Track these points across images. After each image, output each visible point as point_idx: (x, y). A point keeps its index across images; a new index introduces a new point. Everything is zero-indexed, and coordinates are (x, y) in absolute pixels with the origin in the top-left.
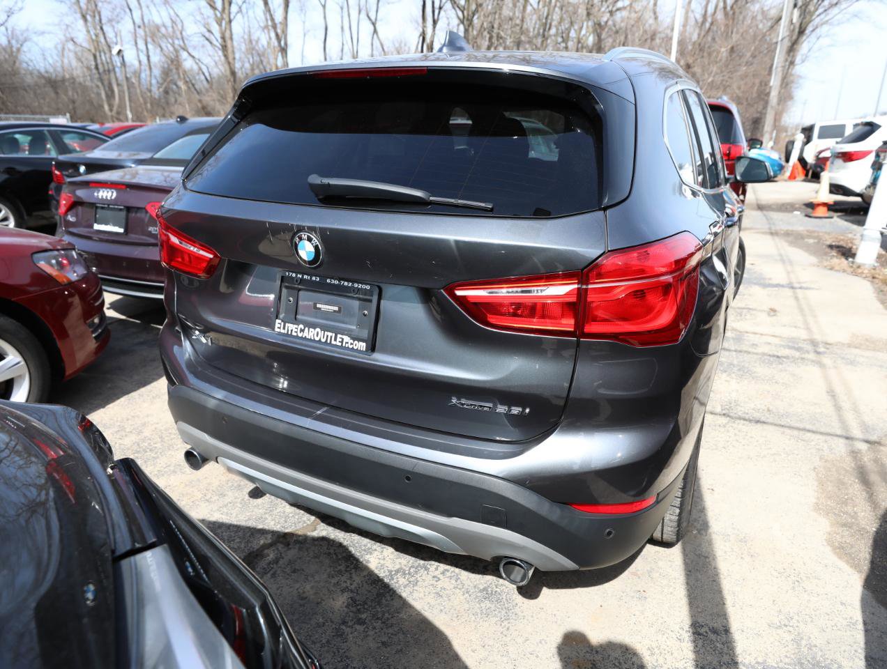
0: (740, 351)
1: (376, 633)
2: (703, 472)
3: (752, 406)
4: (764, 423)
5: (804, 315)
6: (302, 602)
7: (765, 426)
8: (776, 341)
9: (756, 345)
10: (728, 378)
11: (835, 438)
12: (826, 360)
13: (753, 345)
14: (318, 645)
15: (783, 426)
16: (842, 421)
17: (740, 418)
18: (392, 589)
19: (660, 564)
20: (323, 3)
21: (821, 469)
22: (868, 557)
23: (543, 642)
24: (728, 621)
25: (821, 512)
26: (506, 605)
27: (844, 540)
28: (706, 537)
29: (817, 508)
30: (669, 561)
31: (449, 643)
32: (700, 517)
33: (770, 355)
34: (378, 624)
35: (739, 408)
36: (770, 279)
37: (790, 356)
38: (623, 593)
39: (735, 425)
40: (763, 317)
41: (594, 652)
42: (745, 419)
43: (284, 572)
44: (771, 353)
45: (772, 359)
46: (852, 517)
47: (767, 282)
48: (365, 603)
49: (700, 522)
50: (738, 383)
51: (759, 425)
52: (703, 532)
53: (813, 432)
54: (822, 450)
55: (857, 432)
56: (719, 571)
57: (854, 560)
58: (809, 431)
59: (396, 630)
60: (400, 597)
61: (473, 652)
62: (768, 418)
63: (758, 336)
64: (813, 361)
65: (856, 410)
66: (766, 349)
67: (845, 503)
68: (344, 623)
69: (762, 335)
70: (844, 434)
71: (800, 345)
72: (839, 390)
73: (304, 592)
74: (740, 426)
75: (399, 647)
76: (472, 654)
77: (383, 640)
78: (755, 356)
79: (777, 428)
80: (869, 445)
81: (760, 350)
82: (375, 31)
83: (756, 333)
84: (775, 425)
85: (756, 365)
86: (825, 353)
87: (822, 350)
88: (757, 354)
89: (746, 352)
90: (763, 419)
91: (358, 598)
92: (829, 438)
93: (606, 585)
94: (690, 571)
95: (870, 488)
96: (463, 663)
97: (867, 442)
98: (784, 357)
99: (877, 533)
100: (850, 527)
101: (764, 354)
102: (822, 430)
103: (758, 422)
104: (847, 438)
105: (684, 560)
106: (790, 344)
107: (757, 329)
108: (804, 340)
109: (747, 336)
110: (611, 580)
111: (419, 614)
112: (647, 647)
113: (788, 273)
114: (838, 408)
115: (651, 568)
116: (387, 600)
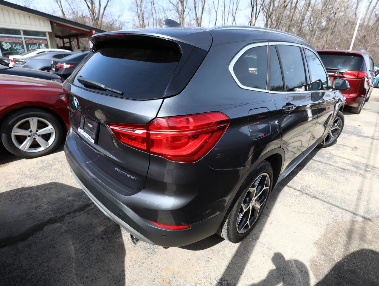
0: (327, 164)
1: (104, 244)
2: (273, 214)
3: (316, 189)
4: (317, 198)
5: (370, 152)
6: (90, 226)
7: (316, 200)
8: (348, 162)
9: (337, 162)
10: (313, 175)
11: (348, 212)
12: (368, 175)
13: (336, 162)
14: (84, 242)
15: (325, 201)
16: (357, 205)
17: (306, 194)
18: (120, 229)
19: (226, 249)
20: (216, 11)
21: (330, 226)
22: (326, 273)
23: (157, 266)
24: (238, 282)
25: (317, 245)
26: (154, 248)
27: (319, 261)
28: (254, 243)
29: (316, 243)
30: (231, 249)
31: (125, 256)
32: (258, 234)
33: (340, 168)
34: (107, 241)
35: (309, 189)
36: (364, 133)
37: (351, 170)
38: (202, 257)
39: (302, 197)
40: (349, 150)
41: (173, 277)
42: (308, 195)
43: (92, 213)
44: (342, 167)
45: (340, 170)
46: (331, 252)
47: (361, 134)
48: (108, 232)
49: (256, 236)
50: (316, 178)
51: (314, 198)
52: (254, 240)
53: (339, 207)
54: (338, 217)
55: (361, 212)
56: (249, 259)
57: (318, 272)
58: (337, 206)
59: (111, 245)
60: (121, 233)
61: (130, 261)
62: (320, 196)
63: (340, 158)
64: (361, 174)
65: (368, 202)
66: (340, 165)
67: (332, 244)
68: (97, 237)
69: (343, 158)
70: (354, 212)
71: (359, 166)
72: (366, 190)
73: (93, 222)
74: (304, 197)
75: (108, 252)
76: (130, 262)
77: (105, 247)
78: (333, 167)
79: (322, 202)
80: (364, 220)
81: (337, 165)
82: (234, 19)
83: (340, 157)
84: (322, 200)
85: (330, 171)
86: (369, 171)
87: (369, 169)
88: (334, 166)
89: (329, 164)
90: (317, 196)
91: (107, 229)
92: (345, 212)
93: (198, 252)
94: (236, 256)
95: (350, 241)
96: (124, 265)
97: (364, 218)
98: (347, 170)
99: (339, 263)
100: (326, 256)
101: (338, 167)
102: (344, 207)
103: (314, 197)
104: (354, 214)
105: (237, 250)
106: (354, 165)
107: (342, 155)
108: (363, 164)
109: (335, 158)
110: (201, 250)
111: (122, 241)
112: (196, 282)
113: (375, 131)
114: (359, 198)
115: (221, 249)
116: (116, 233)
